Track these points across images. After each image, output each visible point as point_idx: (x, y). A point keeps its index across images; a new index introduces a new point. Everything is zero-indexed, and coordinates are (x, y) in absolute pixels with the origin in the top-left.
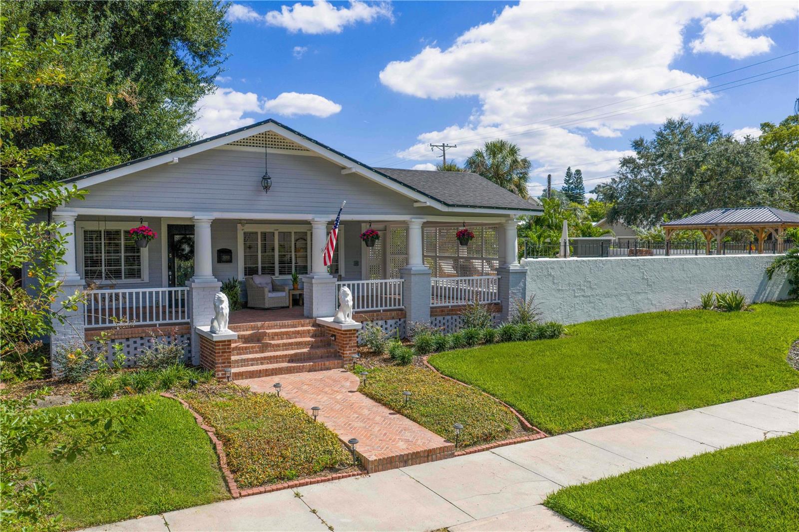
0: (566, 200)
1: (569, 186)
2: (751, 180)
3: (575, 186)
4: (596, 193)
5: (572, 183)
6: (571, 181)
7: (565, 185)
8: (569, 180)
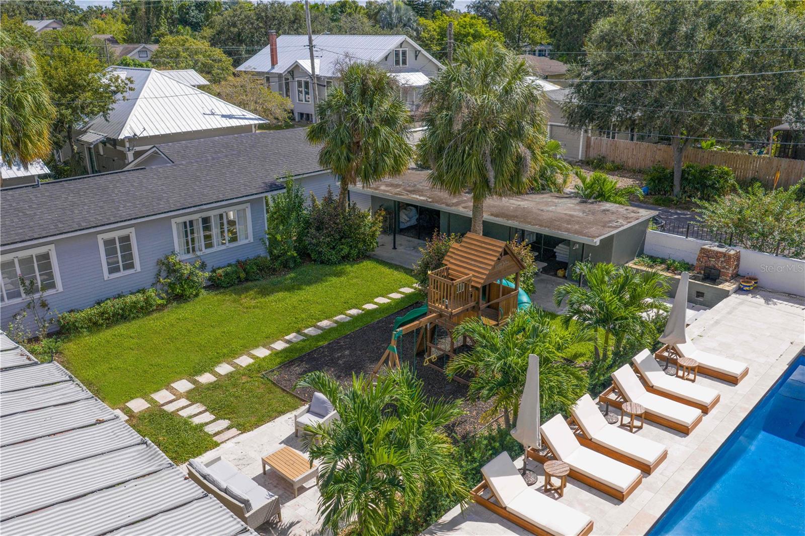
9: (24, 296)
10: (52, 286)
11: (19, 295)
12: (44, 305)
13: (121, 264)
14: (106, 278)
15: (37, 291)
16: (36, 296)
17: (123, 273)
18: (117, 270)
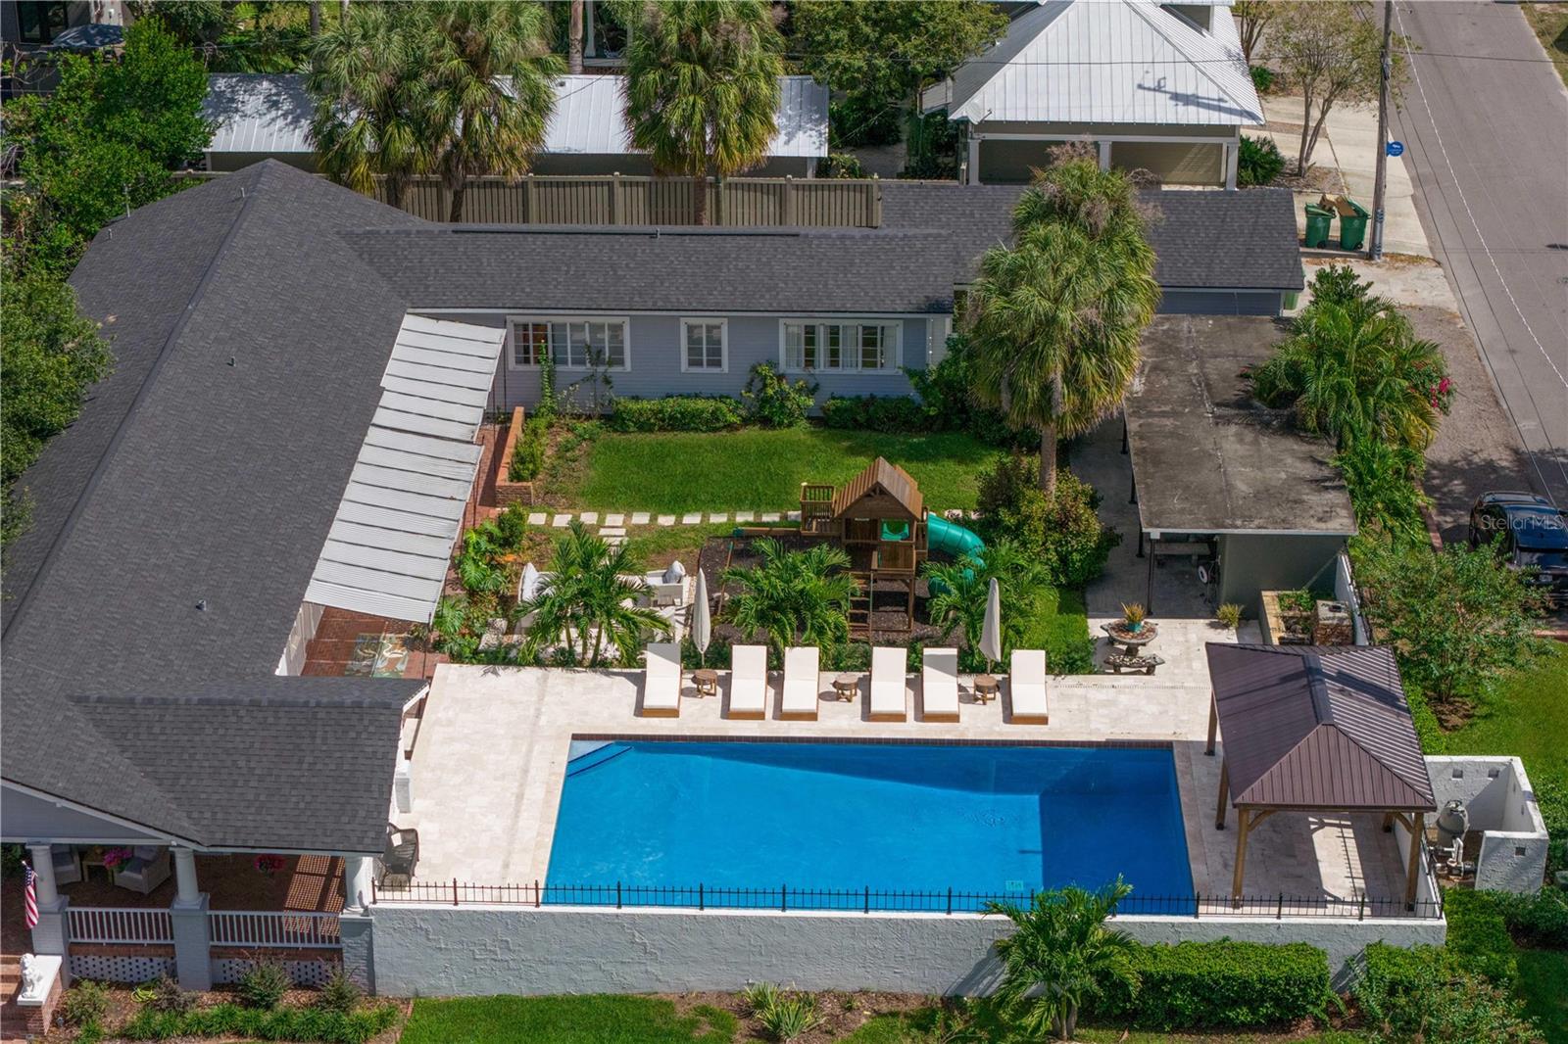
9: (588, 365)
10: (621, 362)
11: (584, 363)
12: (607, 381)
13: (705, 358)
14: (683, 370)
15: (603, 363)
16: (601, 369)
17: (705, 369)
18: (699, 363)
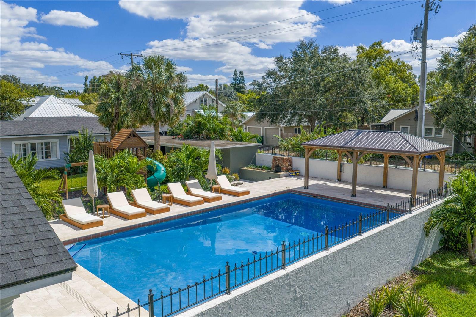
0: (234, 91)
1: (236, 82)
2: (361, 91)
3: (240, 82)
4: (253, 85)
5: (237, 80)
6: (237, 79)
7: (233, 81)
8: (236, 78)
